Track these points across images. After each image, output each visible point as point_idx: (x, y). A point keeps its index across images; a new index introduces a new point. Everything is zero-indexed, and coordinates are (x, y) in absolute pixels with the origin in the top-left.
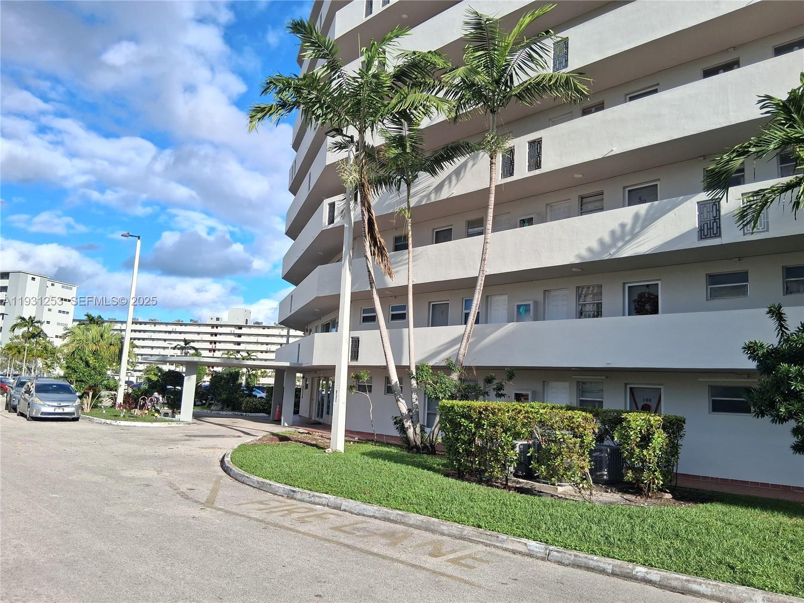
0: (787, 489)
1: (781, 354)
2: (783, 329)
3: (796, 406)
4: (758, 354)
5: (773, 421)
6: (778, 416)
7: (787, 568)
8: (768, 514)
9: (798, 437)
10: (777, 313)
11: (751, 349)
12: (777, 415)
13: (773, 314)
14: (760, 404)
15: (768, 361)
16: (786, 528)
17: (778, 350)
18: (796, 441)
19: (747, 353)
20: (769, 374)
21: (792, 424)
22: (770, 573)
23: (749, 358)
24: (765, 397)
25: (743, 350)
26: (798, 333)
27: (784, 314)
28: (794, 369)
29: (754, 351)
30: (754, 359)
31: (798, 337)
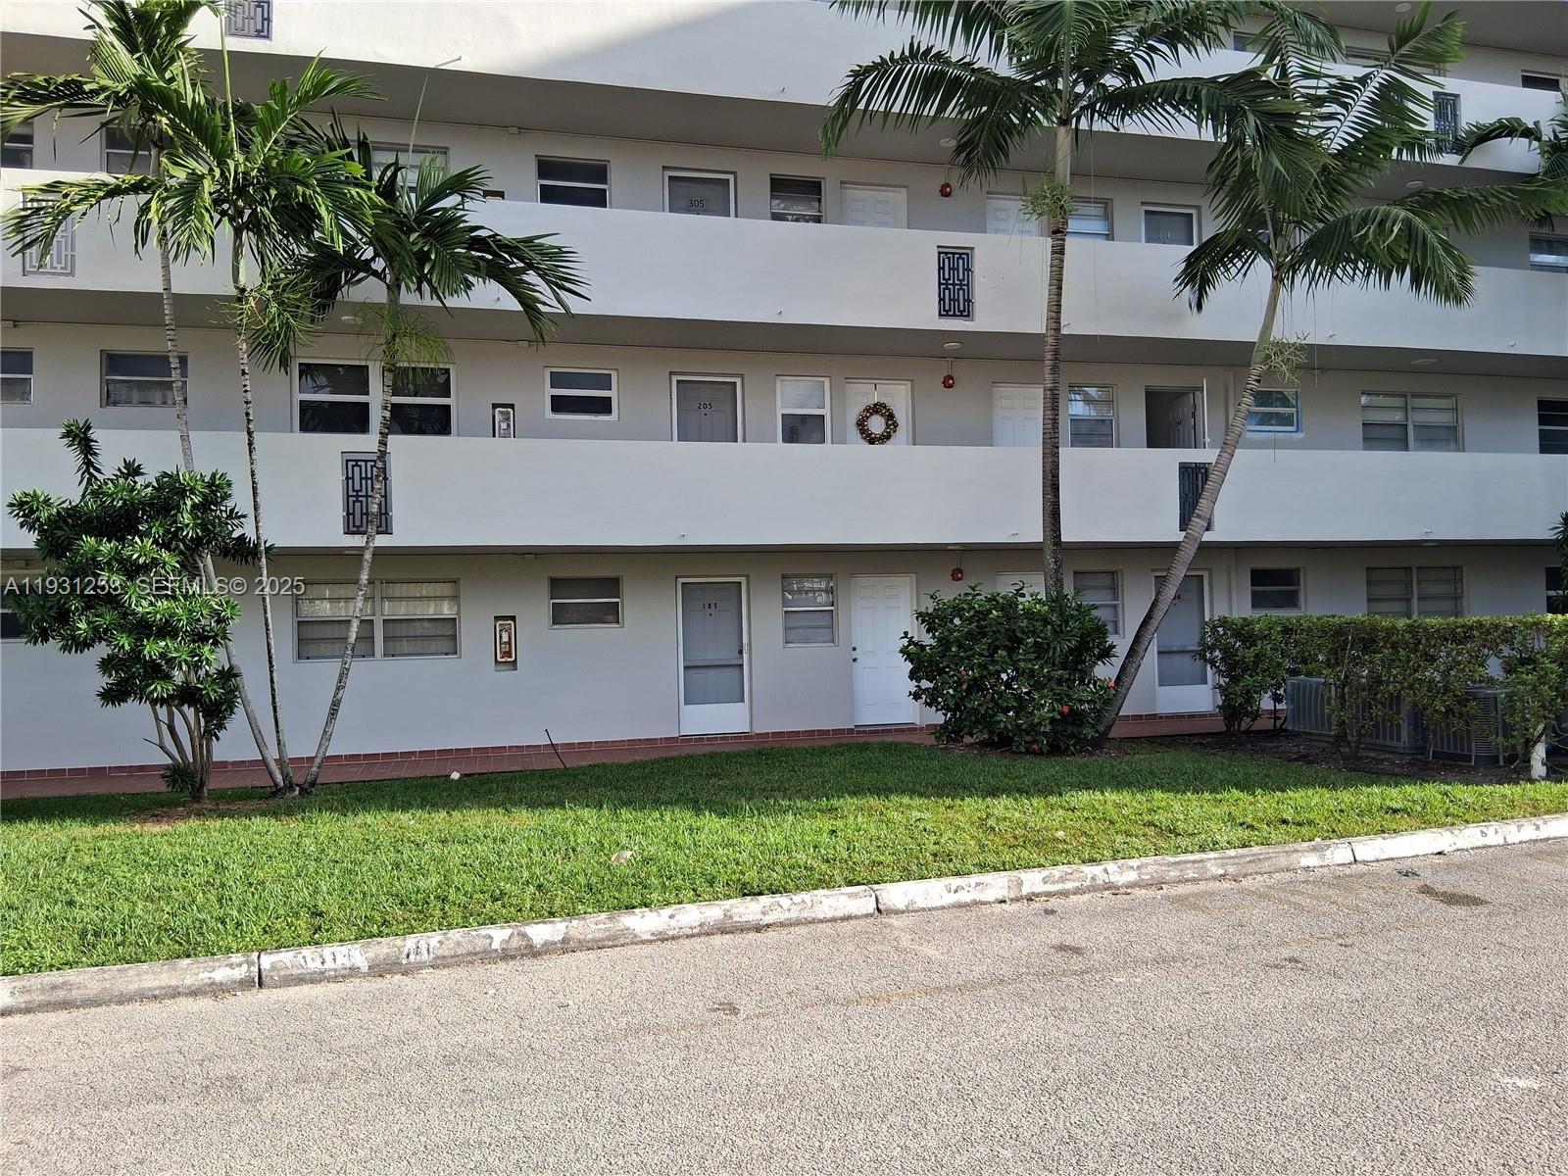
0: (98, 773)
1: (83, 519)
2: (92, 470)
3: (108, 617)
4: (38, 519)
5: (64, 648)
6: (74, 638)
7: (68, 920)
8: (53, 826)
9: (110, 676)
10: (81, 439)
11: (26, 508)
12: (70, 635)
13: (73, 441)
14: (39, 616)
15: (59, 533)
16: (81, 846)
17: (79, 512)
18: (107, 683)
19: (17, 514)
20: (59, 558)
21: (102, 650)
22: (34, 937)
23: (22, 525)
24: (50, 604)
25: (9, 510)
26: (117, 480)
27: (96, 441)
28: (107, 547)
29: (32, 512)
30: (31, 528)
31: (116, 487)
